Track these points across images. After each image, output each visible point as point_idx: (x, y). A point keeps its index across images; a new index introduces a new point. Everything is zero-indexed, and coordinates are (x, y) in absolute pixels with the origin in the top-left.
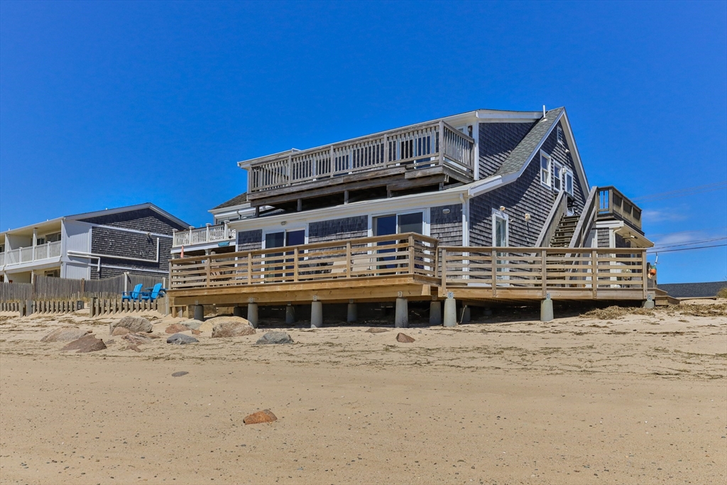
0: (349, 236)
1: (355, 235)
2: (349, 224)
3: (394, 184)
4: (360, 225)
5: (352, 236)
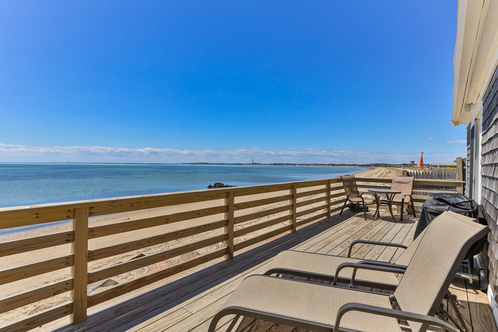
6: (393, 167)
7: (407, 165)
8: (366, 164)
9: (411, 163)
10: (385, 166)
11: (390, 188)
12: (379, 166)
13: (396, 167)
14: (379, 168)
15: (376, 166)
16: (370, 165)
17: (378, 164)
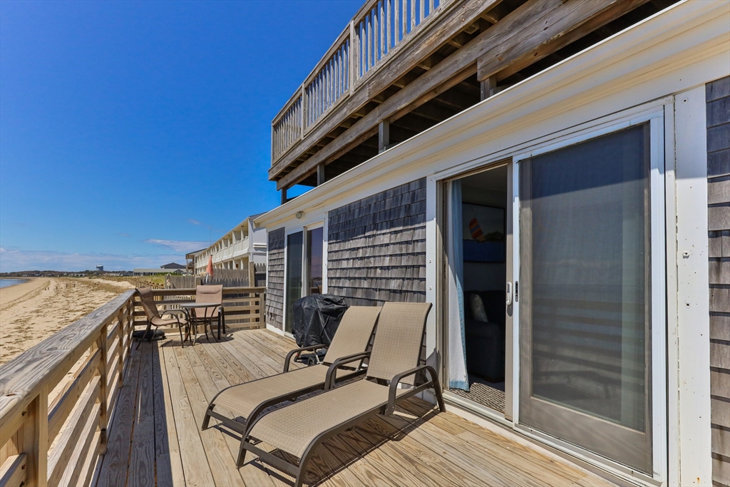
0: (386, 240)
1: (399, 238)
2: (387, 208)
3: (502, 49)
4: (408, 208)
5: (394, 239)
6: (67, 275)
7: (92, 273)
8: (9, 272)
9: (98, 269)
10: (52, 274)
11: (194, 301)
12: (40, 276)
13: (74, 276)
14: (39, 278)
15: (33, 275)
16: (19, 275)
17: (38, 272)
